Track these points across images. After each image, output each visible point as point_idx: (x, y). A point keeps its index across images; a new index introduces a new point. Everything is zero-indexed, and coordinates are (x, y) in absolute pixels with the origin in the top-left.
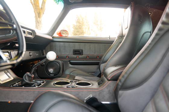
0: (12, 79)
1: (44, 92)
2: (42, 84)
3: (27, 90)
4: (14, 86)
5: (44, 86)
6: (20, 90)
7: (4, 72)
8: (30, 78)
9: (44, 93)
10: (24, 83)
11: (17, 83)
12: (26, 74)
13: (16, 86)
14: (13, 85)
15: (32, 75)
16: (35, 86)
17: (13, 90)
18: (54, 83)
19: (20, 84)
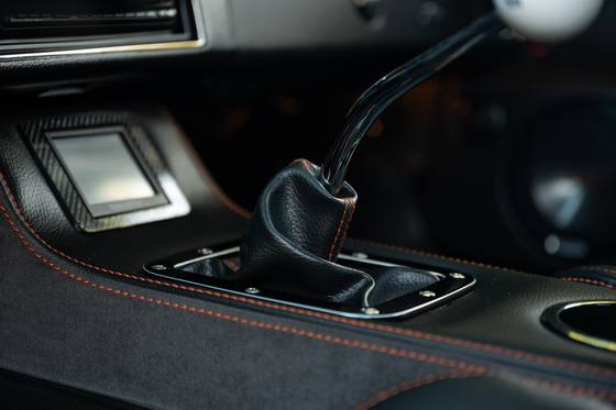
0: (179, 207)
1: (429, 378)
2: (431, 299)
3: (279, 326)
4: (180, 273)
5: (444, 320)
6: (221, 312)
7: (115, 140)
8: (326, 223)
9: (425, 387)
10: (261, 254)
11: (209, 255)
12: (285, 174)
13: (197, 276)
14: (169, 262)
15: (345, 193)
16: (355, 304)
17: (161, 299)
18: (549, 312)
19: (234, 266)
